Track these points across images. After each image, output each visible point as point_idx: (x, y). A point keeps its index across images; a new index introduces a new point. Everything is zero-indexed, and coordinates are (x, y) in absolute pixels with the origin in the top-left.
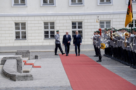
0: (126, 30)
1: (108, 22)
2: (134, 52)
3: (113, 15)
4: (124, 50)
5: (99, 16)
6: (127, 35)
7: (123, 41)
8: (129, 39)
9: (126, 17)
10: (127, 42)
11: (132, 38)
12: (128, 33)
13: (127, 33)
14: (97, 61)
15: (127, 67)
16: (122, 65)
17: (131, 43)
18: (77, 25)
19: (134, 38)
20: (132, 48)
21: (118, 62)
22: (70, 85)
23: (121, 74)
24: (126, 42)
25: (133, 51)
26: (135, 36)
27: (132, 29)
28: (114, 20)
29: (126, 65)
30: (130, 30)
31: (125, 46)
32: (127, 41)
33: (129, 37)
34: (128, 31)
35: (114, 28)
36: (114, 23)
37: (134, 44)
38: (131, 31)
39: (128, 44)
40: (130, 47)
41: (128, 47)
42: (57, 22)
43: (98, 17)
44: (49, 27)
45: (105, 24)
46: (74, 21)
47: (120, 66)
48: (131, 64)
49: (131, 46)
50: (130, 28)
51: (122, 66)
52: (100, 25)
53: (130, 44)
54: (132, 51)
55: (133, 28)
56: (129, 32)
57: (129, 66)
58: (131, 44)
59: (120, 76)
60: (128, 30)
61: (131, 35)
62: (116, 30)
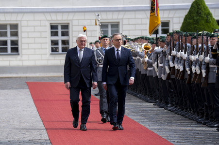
0: (146, 40)
1: (116, 26)
2: (161, 78)
3: (123, 13)
4: (143, 74)
5: (99, 13)
6: (148, 49)
7: (141, 59)
8: (152, 56)
9: (149, 17)
10: (148, 61)
11: (157, 53)
12: (150, 45)
13: (147, 45)
14: (96, 95)
15: (147, 106)
16: (140, 102)
17: (156, 63)
18: (60, 30)
19: (162, 54)
20: (156, 71)
21: (132, 96)
22: (48, 138)
23: (138, 117)
24: (146, 61)
25: (159, 77)
26: (162, 51)
27: (157, 39)
28: (125, 22)
29: (147, 101)
30: (153, 39)
31: (145, 68)
32: (147, 59)
33: (152, 51)
34: (150, 41)
35: (126, 36)
36: (125, 27)
37: (160, 65)
38: (155, 42)
39: (150, 65)
40: (154, 69)
41: (149, 69)
42: (24, 23)
43: (98, 15)
44: (9, 34)
45: (110, 29)
46: (54, 22)
47: (136, 104)
48: (156, 99)
49: (156, 67)
50: (154, 36)
51: (139, 104)
52: (102, 31)
53: (153, 65)
54: (157, 77)
55: (158, 36)
56: (152, 43)
57: (152, 104)
58: (155, 65)
59: (136, 121)
60: (149, 39)
61: (156, 48)
62: (129, 39)
